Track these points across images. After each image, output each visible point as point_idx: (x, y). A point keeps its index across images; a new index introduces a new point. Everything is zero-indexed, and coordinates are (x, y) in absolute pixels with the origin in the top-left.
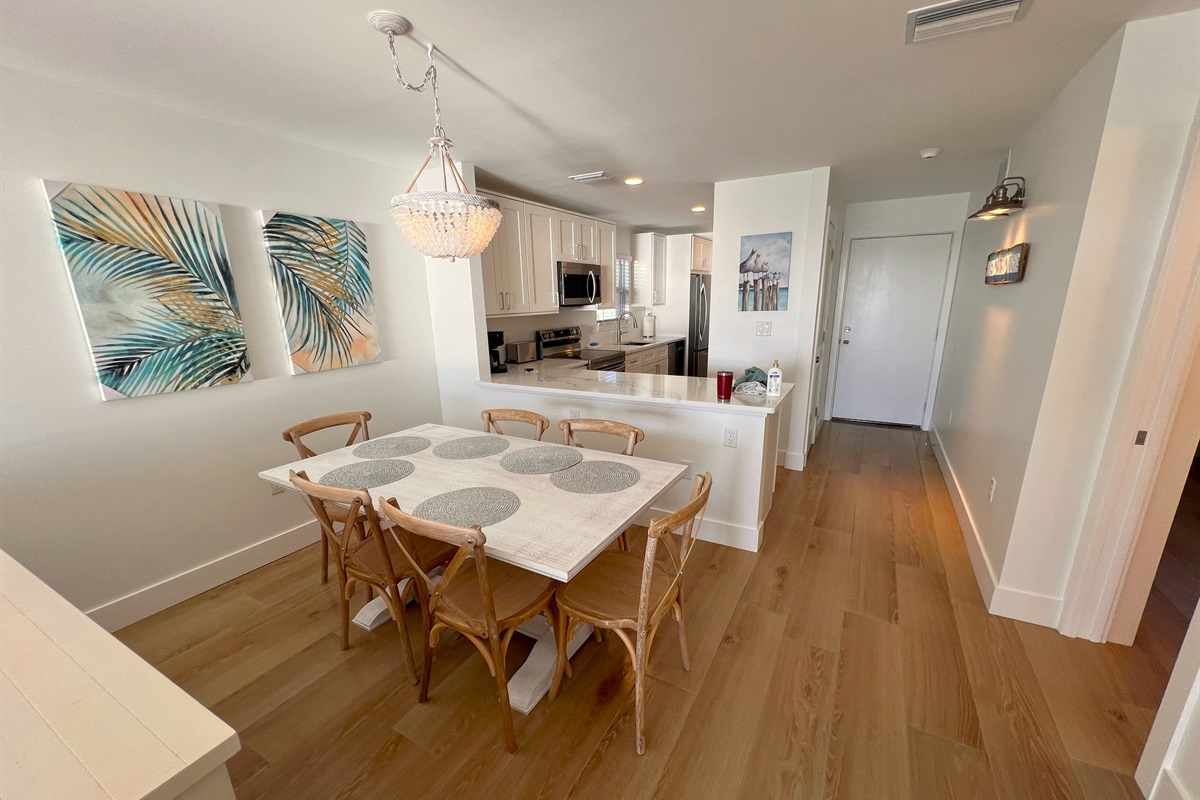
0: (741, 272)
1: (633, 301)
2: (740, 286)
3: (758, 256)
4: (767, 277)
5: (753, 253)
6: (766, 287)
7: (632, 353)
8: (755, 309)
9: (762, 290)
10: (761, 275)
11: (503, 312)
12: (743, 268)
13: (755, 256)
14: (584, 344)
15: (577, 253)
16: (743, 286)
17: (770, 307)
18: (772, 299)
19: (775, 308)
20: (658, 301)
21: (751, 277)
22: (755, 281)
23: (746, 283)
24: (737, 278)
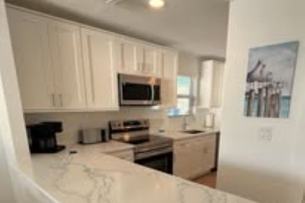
0: (248, 81)
1: (198, 104)
2: (247, 94)
3: (264, 66)
4: (271, 86)
5: (259, 63)
6: (269, 96)
7: (179, 140)
8: (258, 115)
9: (266, 99)
10: (265, 84)
11: (54, 108)
12: (250, 78)
13: (261, 66)
14: (152, 131)
15: (138, 69)
16: (249, 94)
17: (272, 113)
18: (274, 106)
19: (277, 116)
20: (214, 104)
21: (256, 86)
22: (260, 90)
23: (252, 91)
24: (244, 87)
